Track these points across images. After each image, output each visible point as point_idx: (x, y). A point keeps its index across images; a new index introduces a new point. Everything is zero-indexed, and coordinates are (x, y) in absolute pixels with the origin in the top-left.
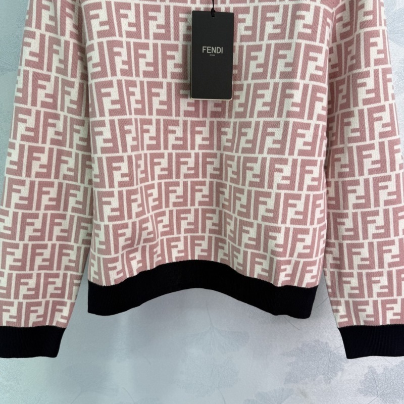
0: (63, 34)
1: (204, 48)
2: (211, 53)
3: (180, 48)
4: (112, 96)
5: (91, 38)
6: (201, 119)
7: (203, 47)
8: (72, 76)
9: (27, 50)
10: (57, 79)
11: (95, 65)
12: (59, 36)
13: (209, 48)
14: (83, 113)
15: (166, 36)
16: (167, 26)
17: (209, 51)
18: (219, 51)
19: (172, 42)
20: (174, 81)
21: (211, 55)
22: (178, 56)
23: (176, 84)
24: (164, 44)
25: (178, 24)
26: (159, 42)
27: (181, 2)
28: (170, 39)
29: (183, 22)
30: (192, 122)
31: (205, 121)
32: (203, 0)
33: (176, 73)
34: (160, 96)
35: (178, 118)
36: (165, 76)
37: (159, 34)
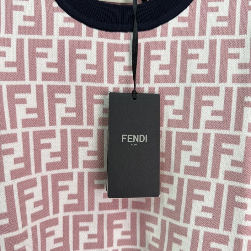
1: (124, 137)
3: (95, 134)
6: (120, 210)
7: (123, 135)
13: (130, 137)
15: (78, 121)
16: (78, 109)
17: (130, 140)
19: (85, 127)
20: (86, 171)
21: (132, 144)
22: (92, 143)
23: (89, 174)
24: (76, 130)
25: (93, 106)
26: (69, 128)
27: (95, 82)
28: (82, 124)
29: (98, 105)
30: (109, 216)
31: (126, 213)
32: (122, 79)
33: (90, 161)
34: (69, 189)
35: (91, 212)
36: (75, 165)
37: (68, 118)
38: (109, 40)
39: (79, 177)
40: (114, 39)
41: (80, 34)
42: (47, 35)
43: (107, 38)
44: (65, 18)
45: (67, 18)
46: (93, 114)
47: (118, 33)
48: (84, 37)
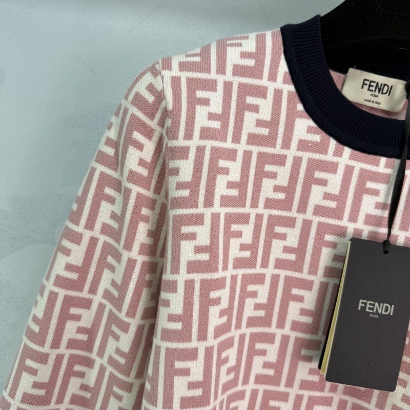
0: (128, 247)
1: (363, 303)
2: (373, 313)
3: (316, 287)
4: (191, 374)
5: (175, 270)
6: (326, 394)
7: (361, 301)
8: (128, 315)
9: (62, 260)
10: (101, 307)
11: (172, 318)
12: (120, 248)
13: (370, 304)
14: (134, 372)
15: (297, 266)
16: (300, 250)
17: (370, 309)
18: (386, 311)
19: (305, 275)
20: (294, 335)
21: (371, 315)
22: (310, 299)
23: (297, 339)
24: (291, 277)
25: (320, 250)
26: (283, 273)
27: (332, 218)
28: (301, 271)
29: (329, 248)
30: (310, 398)
31: (333, 398)
32: (370, 220)
33: (301, 323)
34: (267, 355)
35: (288, 390)
36: (281, 325)
37: (284, 260)
38: (363, 164)
39: (282, 341)
40: (371, 164)
41: (325, 152)
42: (281, 148)
43: (362, 162)
44: (309, 127)
45: (313, 127)
46: (319, 261)
47: (378, 157)
48: (329, 157)
